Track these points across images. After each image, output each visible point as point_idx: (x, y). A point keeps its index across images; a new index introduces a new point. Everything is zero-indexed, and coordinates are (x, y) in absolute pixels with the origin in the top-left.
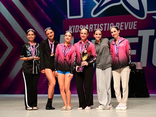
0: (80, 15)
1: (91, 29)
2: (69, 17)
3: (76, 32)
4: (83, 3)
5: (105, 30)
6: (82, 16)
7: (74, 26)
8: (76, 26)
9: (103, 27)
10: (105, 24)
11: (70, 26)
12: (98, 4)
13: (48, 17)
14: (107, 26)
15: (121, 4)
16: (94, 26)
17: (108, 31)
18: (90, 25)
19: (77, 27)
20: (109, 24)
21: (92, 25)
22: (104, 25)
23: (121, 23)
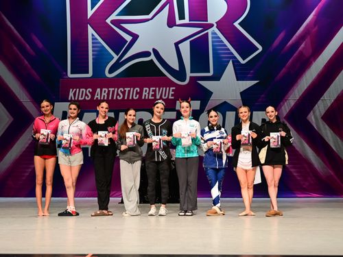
0: (88, 73)
1: (104, 96)
2: (70, 75)
3: (80, 99)
4: (93, 55)
5: (126, 98)
6: (90, 74)
7: (78, 90)
8: (81, 90)
9: (124, 93)
10: (127, 89)
11: (71, 90)
12: (116, 57)
13: (35, 74)
14: (129, 91)
15: (152, 60)
16: (109, 91)
17: (130, 100)
18: (104, 89)
19: (83, 91)
20: (132, 89)
21: (106, 89)
22: (125, 91)
23: (151, 89)
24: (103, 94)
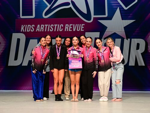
0: (32, 15)
1: (42, 29)
2: (22, 17)
3: (28, 31)
4: (35, 4)
5: (55, 31)
6: (34, 16)
7: (26, 25)
8: (28, 26)
9: (54, 27)
10: (56, 25)
11: (22, 26)
12: (49, 6)
14: (57, 26)
15: (71, 7)
16: (45, 27)
17: (58, 32)
18: (42, 25)
19: (29, 26)
20: (59, 25)
21: (43, 25)
22: (54, 26)
23: (70, 25)
24: (41, 28)
